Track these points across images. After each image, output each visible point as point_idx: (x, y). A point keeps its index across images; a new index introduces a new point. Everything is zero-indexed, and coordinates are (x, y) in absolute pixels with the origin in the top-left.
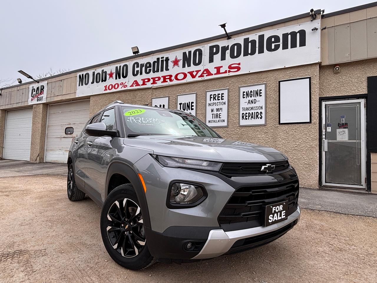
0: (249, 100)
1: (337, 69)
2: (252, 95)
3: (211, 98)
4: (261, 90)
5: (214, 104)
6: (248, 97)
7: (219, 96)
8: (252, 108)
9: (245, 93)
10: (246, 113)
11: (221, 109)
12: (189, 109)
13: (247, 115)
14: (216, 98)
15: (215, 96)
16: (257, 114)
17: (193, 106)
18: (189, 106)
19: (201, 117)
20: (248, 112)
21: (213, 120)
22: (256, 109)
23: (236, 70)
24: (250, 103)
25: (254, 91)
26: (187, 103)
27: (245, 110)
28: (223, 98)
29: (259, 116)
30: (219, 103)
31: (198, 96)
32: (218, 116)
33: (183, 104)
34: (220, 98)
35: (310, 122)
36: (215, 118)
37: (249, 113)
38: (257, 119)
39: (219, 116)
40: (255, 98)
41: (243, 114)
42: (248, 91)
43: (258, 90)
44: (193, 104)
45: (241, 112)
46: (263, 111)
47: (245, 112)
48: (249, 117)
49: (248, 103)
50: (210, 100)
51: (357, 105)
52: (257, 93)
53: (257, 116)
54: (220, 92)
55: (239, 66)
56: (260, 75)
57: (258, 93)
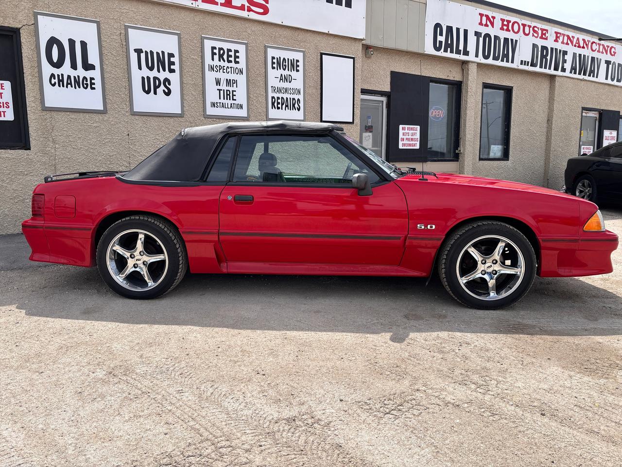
0: (282, 75)
1: (372, 53)
2: (285, 65)
3: (213, 54)
4: (298, 61)
5: (220, 69)
6: (280, 69)
7: (230, 53)
8: (286, 90)
9: (275, 61)
10: (278, 98)
11: (235, 82)
12: (164, 70)
13: (280, 101)
14: (225, 57)
15: (222, 52)
16: (294, 101)
17: (173, 63)
18: (162, 61)
19: (193, 93)
20: (280, 95)
21: (220, 103)
22: (291, 91)
23: (261, 11)
24: (282, 79)
25: (288, 59)
26: (158, 54)
27: (276, 91)
28: (237, 60)
29: (296, 106)
30: (230, 69)
31: (183, 43)
32: (229, 95)
33: (146, 52)
34: (232, 59)
35: (353, 123)
36: (224, 99)
37: (282, 98)
38: (293, 110)
39: (231, 95)
40: (289, 73)
41: (273, 98)
42: (280, 57)
43: (294, 59)
44: (172, 59)
45: (270, 95)
46: (301, 97)
47: (276, 95)
48: (282, 104)
49: (281, 79)
50: (213, 59)
51: (379, 104)
52: (292, 65)
53: (292, 105)
54: (233, 47)
55: (267, 5)
56: (297, 33)
57: (294, 65)
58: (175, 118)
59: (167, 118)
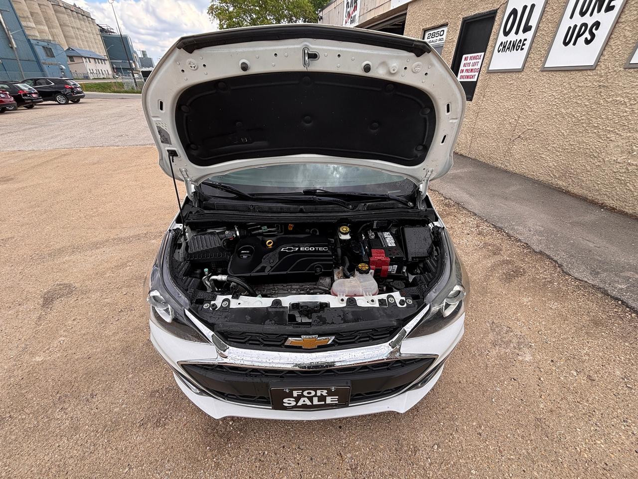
12: (599, 11)
58: (585, 72)
59: (574, 72)
